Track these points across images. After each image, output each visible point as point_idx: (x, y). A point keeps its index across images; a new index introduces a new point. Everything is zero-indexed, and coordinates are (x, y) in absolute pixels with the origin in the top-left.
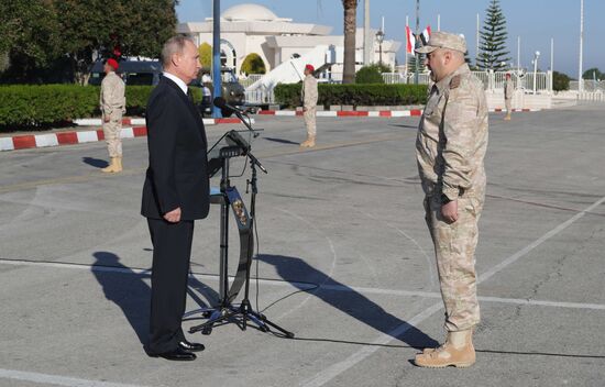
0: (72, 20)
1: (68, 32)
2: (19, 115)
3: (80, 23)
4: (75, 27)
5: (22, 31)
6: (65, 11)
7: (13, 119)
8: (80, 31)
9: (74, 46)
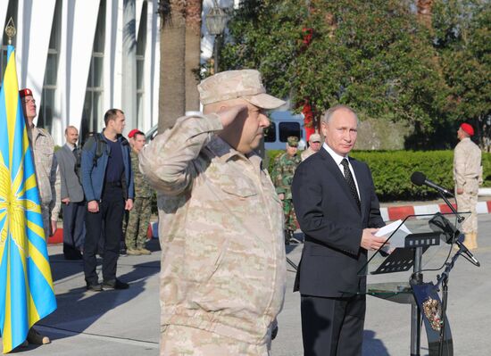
0: (473, 81)
1: (469, 93)
2: (398, 184)
3: (482, 84)
4: (477, 89)
5: (403, 93)
6: (466, 72)
7: (391, 188)
8: (482, 93)
9: (476, 109)
